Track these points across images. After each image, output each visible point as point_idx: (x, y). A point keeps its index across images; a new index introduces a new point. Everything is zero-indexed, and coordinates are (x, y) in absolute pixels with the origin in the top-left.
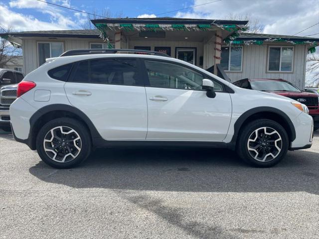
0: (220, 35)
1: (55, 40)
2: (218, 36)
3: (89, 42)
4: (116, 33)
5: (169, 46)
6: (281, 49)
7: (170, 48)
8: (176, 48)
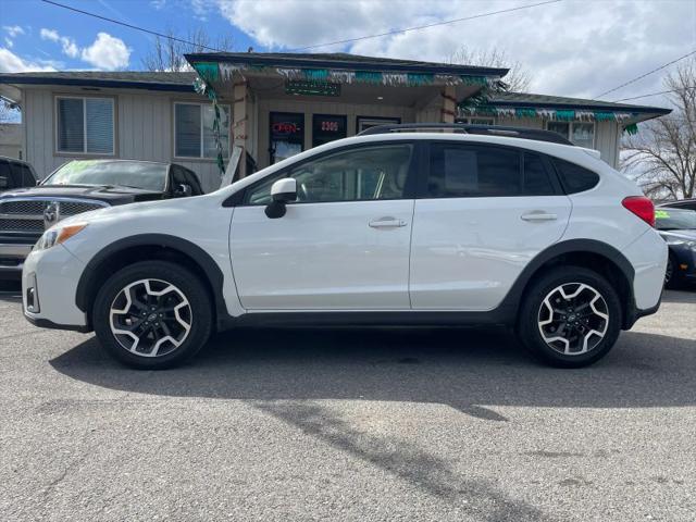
0: (453, 95)
1: (97, 92)
2: (449, 97)
3: (172, 100)
4: (236, 85)
5: (343, 113)
6: (571, 126)
7: (345, 117)
8: (358, 118)
